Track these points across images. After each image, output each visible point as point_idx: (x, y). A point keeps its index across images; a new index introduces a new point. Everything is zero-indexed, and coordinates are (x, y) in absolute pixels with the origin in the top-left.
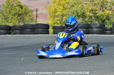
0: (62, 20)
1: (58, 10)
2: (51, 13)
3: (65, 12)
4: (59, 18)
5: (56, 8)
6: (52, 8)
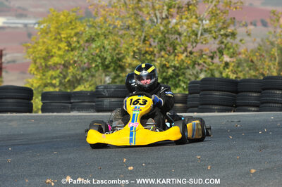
0: (65, 77)
1: (55, 53)
2: (38, 60)
3: (71, 57)
4: (59, 71)
5: (50, 48)
6: (40, 48)
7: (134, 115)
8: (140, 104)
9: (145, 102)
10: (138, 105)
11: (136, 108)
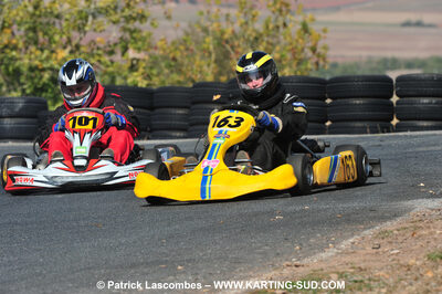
7: (214, 145)
8: (230, 126)
9: (239, 122)
10: (225, 128)
11: (220, 132)
